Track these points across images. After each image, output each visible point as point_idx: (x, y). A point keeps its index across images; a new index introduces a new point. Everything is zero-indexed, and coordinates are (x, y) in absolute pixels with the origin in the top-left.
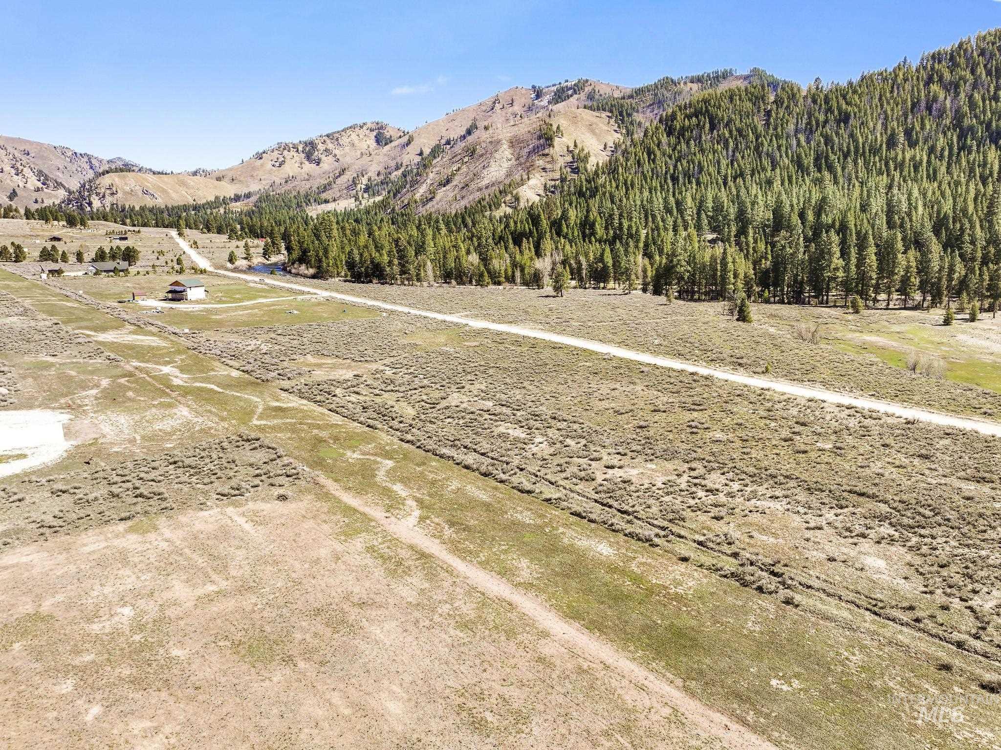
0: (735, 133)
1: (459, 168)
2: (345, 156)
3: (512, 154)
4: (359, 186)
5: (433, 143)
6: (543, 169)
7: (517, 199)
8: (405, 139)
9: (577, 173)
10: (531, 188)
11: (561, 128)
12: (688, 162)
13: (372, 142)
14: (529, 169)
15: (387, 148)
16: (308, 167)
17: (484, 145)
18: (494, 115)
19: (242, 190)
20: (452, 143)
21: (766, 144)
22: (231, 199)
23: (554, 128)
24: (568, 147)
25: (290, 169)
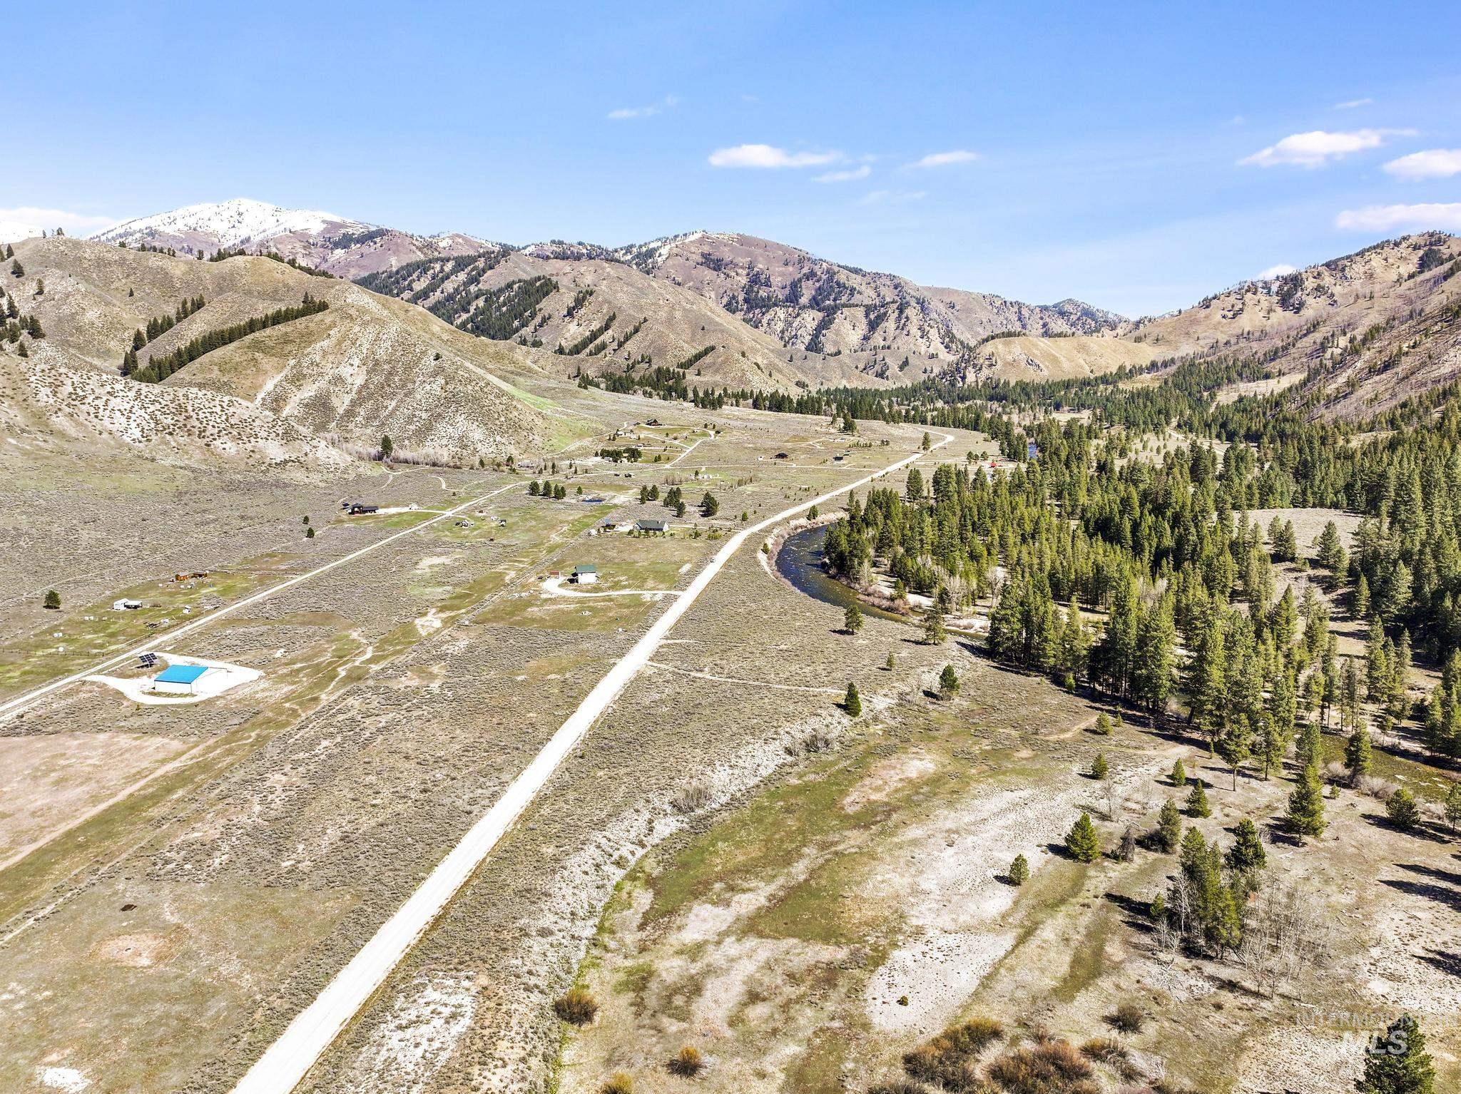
16: (1280, 316)
19: (1164, 356)
25: (1248, 322)
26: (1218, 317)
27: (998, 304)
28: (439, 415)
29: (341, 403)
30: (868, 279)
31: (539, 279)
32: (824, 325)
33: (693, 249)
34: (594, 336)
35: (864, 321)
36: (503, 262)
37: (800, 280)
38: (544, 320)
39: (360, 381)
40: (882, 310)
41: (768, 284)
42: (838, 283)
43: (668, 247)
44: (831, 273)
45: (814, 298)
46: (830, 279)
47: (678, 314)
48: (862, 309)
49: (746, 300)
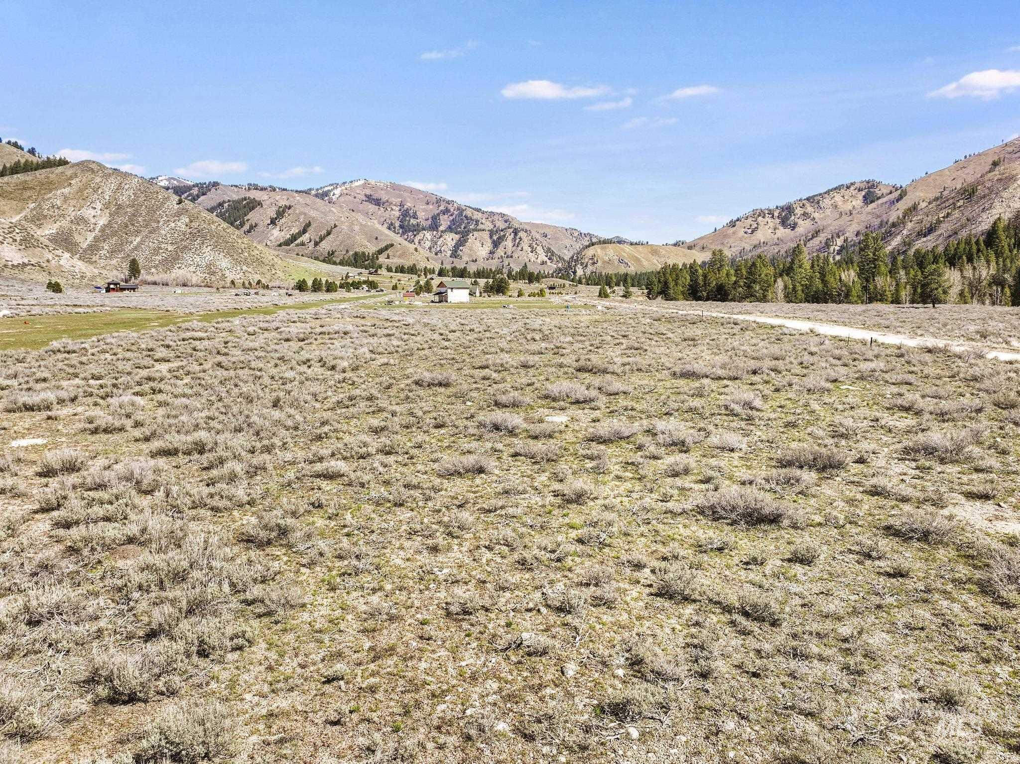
2: (824, 218)
8: (896, 195)
15: (874, 205)
16: (782, 232)
25: (763, 234)
26: (741, 233)
27: (576, 234)
28: (186, 247)
29: (85, 240)
30: (485, 216)
31: (245, 199)
32: (461, 243)
33: (358, 191)
34: (294, 238)
35: (489, 241)
36: (213, 190)
37: (438, 215)
38: (252, 228)
39: (103, 221)
40: (502, 233)
41: (415, 216)
42: (466, 217)
43: (339, 189)
44: (460, 210)
45: (450, 227)
46: (461, 214)
47: (357, 228)
48: (488, 233)
49: (401, 227)
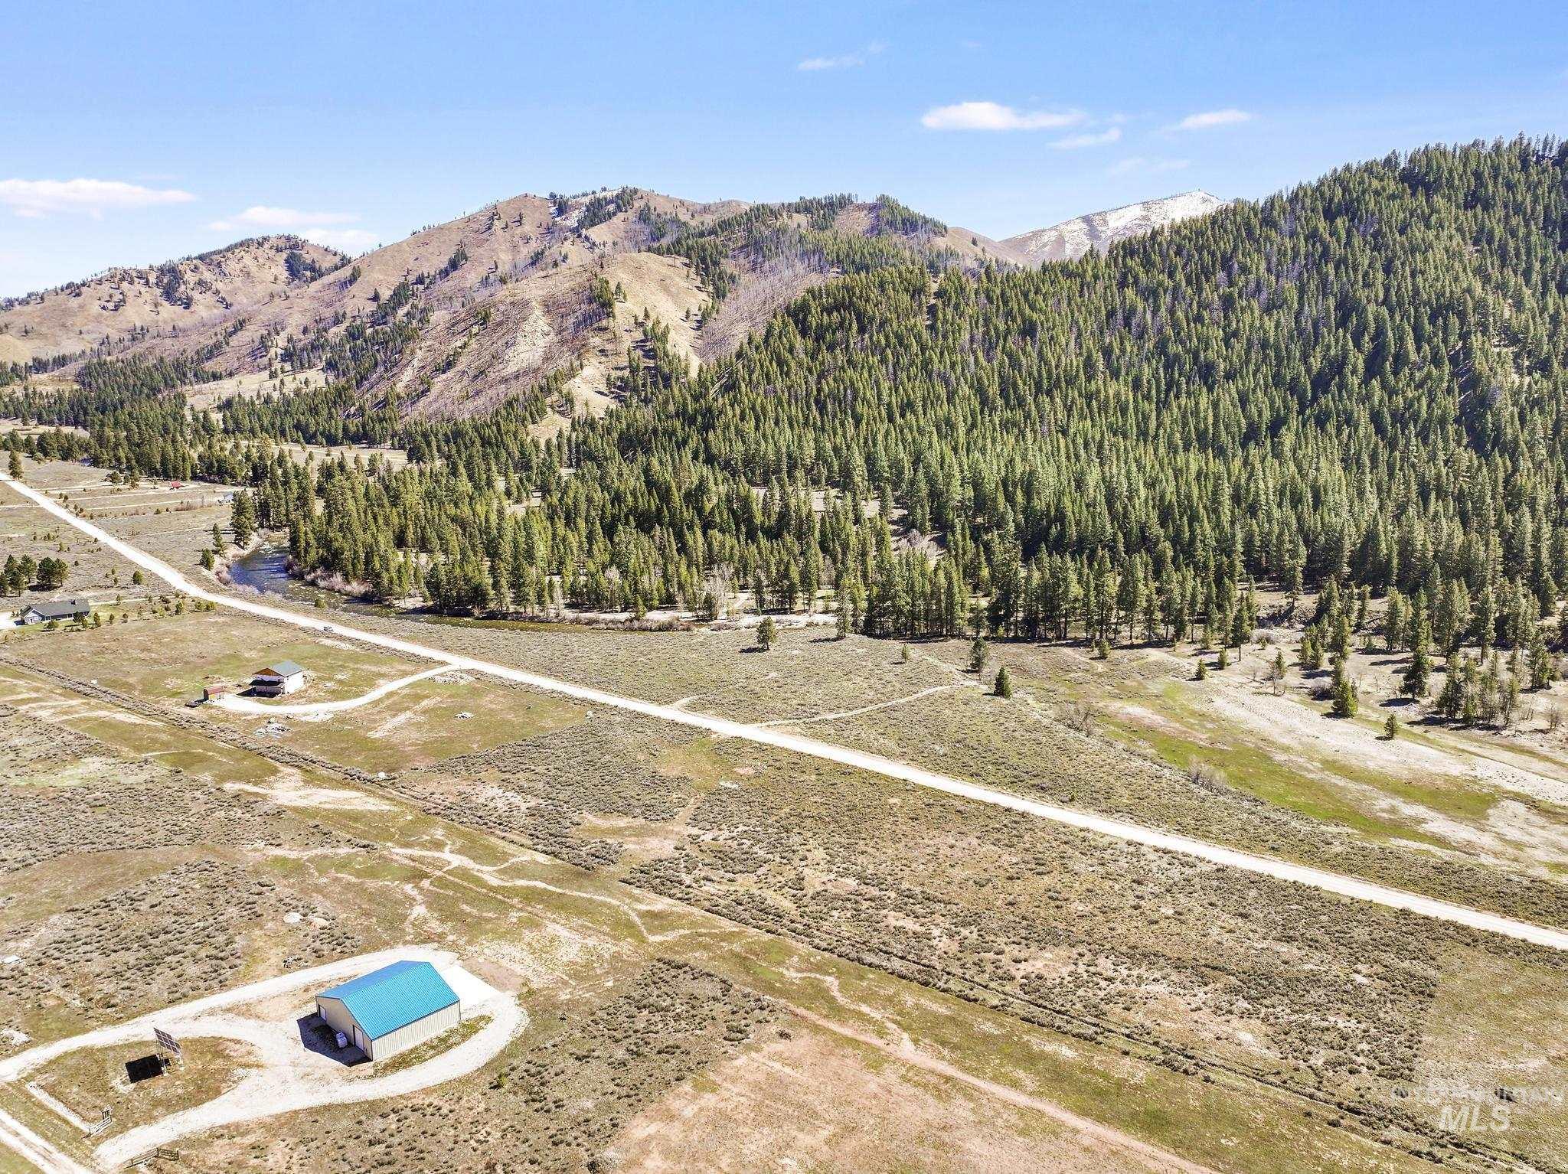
0: (893, 340)
1: (465, 344)
2: (234, 292)
3: (550, 325)
4: (272, 351)
5: (396, 280)
6: (602, 351)
7: (570, 400)
8: (346, 273)
9: (654, 357)
10: (587, 381)
11: (623, 287)
12: (835, 380)
13: (284, 274)
14: (580, 351)
15: (315, 286)
16: (168, 310)
17: (502, 308)
18: (493, 238)
19: (49, 353)
20: (427, 281)
21: (936, 359)
22: (28, 369)
23: (613, 288)
24: (636, 317)
25: (135, 315)
26: (95, 308)
